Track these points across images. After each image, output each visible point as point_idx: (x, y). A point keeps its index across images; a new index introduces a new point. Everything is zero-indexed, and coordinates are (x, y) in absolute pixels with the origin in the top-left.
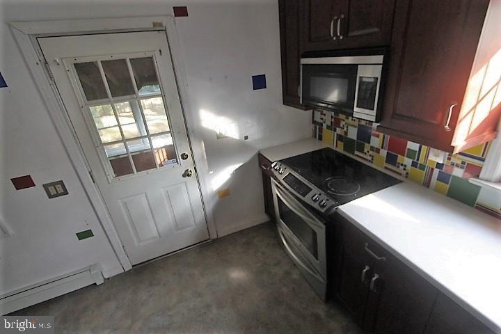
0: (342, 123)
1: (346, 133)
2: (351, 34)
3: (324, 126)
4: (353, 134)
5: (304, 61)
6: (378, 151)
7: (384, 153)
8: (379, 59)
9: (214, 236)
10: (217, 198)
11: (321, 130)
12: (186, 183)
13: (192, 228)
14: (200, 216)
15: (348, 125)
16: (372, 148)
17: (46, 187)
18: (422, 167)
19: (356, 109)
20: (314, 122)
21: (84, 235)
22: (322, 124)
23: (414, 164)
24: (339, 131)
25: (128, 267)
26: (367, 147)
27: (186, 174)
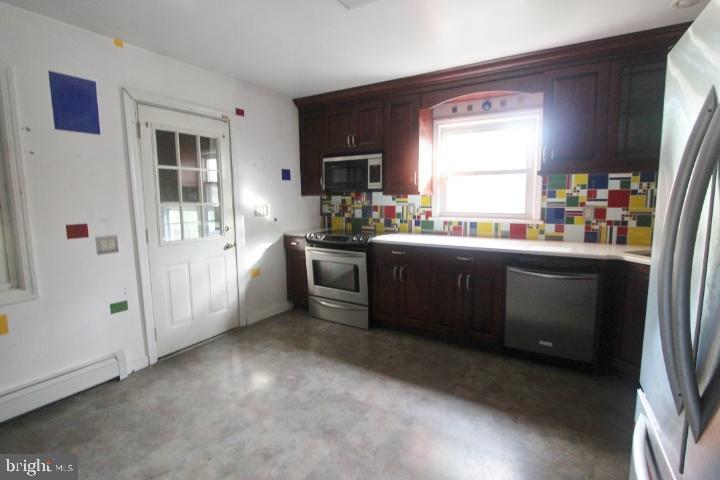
0: (349, 209)
1: (353, 215)
2: (361, 144)
3: (333, 215)
4: (358, 214)
5: (326, 160)
6: (378, 221)
7: (382, 221)
8: (380, 155)
9: (243, 323)
10: (249, 278)
11: (330, 219)
12: (225, 257)
13: (224, 311)
14: (232, 298)
15: (354, 209)
16: (374, 220)
17: (99, 240)
18: (406, 222)
19: (369, 184)
20: (322, 214)
21: (119, 307)
22: (330, 214)
23: (401, 222)
24: (347, 215)
25: (154, 360)
26: (370, 221)
27: (227, 247)
